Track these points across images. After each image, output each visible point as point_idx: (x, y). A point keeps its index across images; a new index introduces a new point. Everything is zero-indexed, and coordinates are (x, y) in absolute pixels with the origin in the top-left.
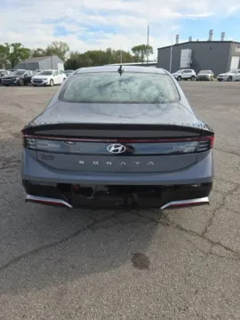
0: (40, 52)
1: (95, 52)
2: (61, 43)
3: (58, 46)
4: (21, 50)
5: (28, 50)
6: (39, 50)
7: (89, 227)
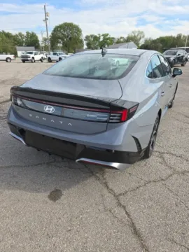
0: (122, 40)
1: (166, 37)
2: (139, 31)
3: (136, 34)
4: (108, 39)
5: (113, 38)
6: (121, 38)
7: (48, 163)
